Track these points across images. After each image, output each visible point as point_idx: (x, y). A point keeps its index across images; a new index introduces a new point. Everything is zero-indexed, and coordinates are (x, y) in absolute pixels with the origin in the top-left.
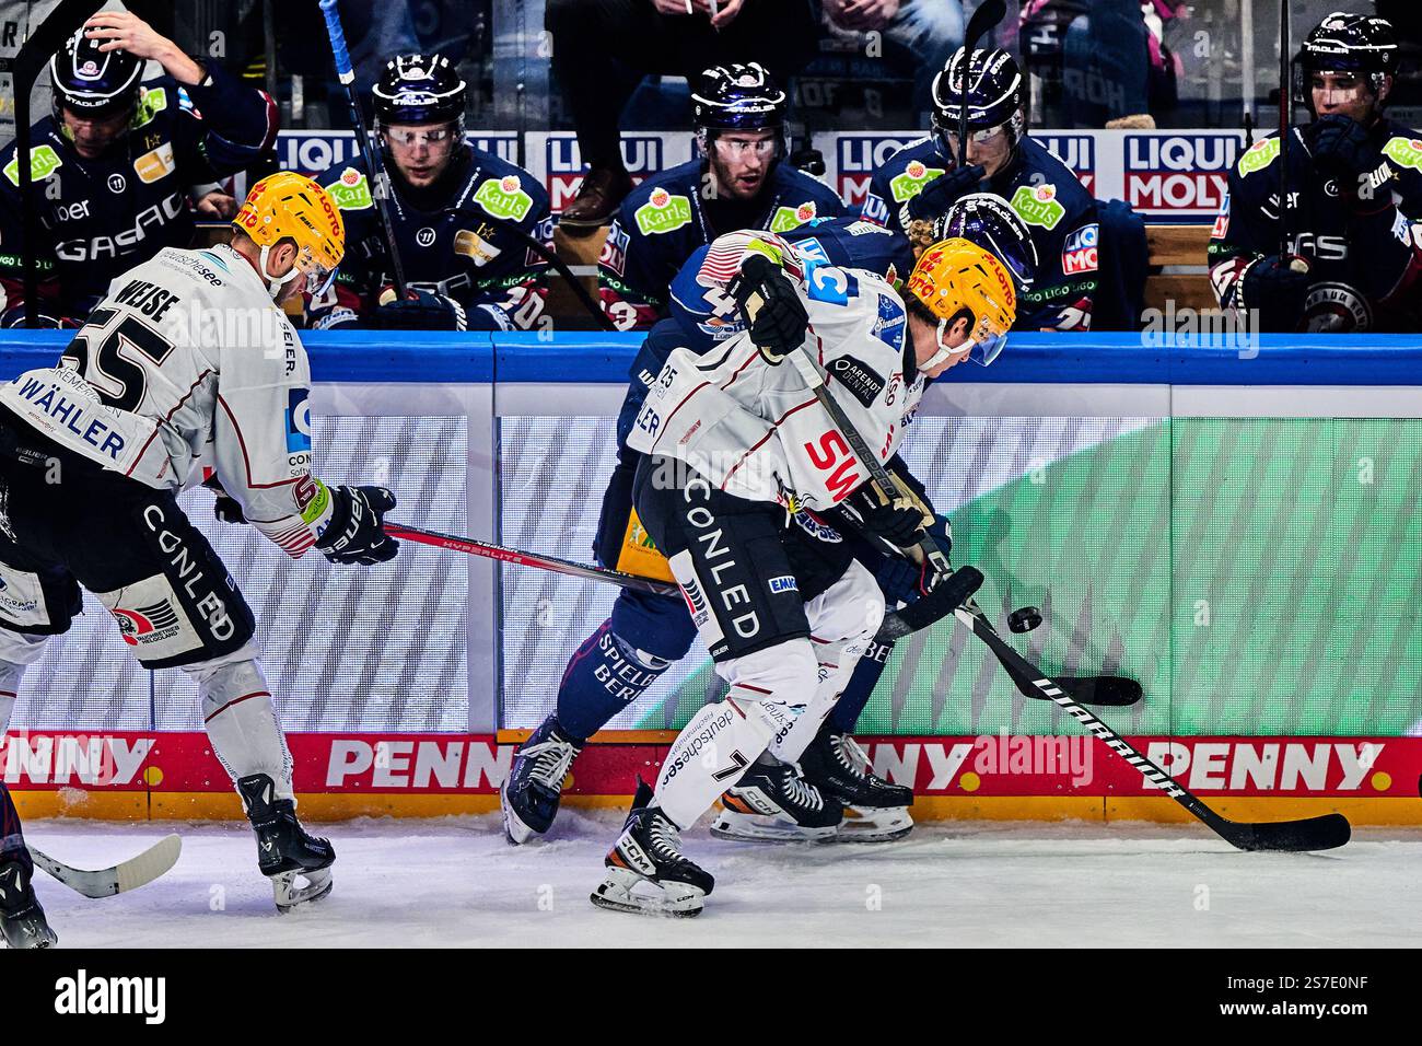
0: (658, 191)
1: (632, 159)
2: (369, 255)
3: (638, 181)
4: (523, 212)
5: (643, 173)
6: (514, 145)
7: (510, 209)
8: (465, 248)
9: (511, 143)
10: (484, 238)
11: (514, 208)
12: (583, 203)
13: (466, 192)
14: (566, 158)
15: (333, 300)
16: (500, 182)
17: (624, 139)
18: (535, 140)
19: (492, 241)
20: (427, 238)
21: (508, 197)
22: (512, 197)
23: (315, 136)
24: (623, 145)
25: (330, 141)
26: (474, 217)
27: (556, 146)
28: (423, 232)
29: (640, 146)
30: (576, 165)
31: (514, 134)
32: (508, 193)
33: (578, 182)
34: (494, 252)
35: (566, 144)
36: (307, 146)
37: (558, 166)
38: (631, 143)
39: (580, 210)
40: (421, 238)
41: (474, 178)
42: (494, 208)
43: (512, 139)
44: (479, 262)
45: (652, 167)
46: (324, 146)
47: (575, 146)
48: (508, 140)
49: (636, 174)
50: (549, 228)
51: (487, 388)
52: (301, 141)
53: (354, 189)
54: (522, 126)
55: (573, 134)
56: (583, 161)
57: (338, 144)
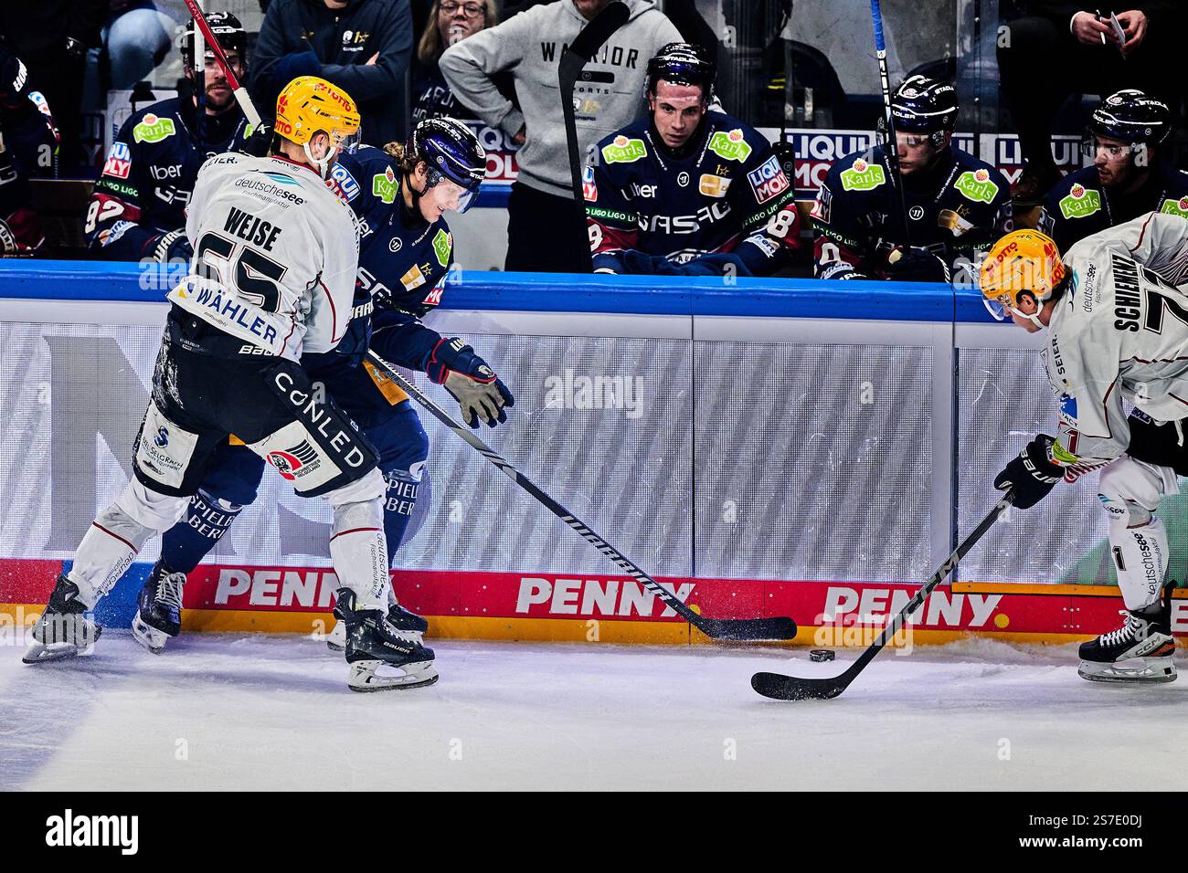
0: (1077, 186)
1: (1060, 156)
2: (871, 225)
3: (1064, 173)
4: (991, 197)
5: (1068, 166)
6: (971, 143)
7: (982, 194)
8: (947, 222)
9: (969, 142)
10: (962, 216)
11: (985, 193)
12: (1023, 188)
13: (948, 181)
14: (1010, 153)
15: (837, 258)
16: (974, 174)
17: (1054, 141)
18: (987, 140)
19: (966, 218)
20: (917, 214)
21: (981, 185)
22: (983, 185)
23: (822, 134)
24: (1053, 145)
25: (833, 137)
26: (955, 199)
27: (1003, 145)
28: (914, 209)
29: (1066, 146)
30: (1018, 160)
31: (971, 135)
32: (981, 182)
33: (1019, 172)
34: (968, 225)
35: (1010, 143)
36: (816, 141)
37: (1004, 160)
38: (1059, 144)
39: (1021, 193)
40: (913, 214)
41: (954, 170)
42: (970, 193)
43: (970, 139)
44: (957, 233)
45: (1075, 161)
46: (828, 141)
47: (1017, 145)
48: (966, 139)
49: (1063, 167)
50: (1009, 209)
51: (949, 326)
52: (811, 137)
53: (861, 175)
54: (978, 130)
55: (1016, 136)
56: (1023, 157)
57: (839, 140)
